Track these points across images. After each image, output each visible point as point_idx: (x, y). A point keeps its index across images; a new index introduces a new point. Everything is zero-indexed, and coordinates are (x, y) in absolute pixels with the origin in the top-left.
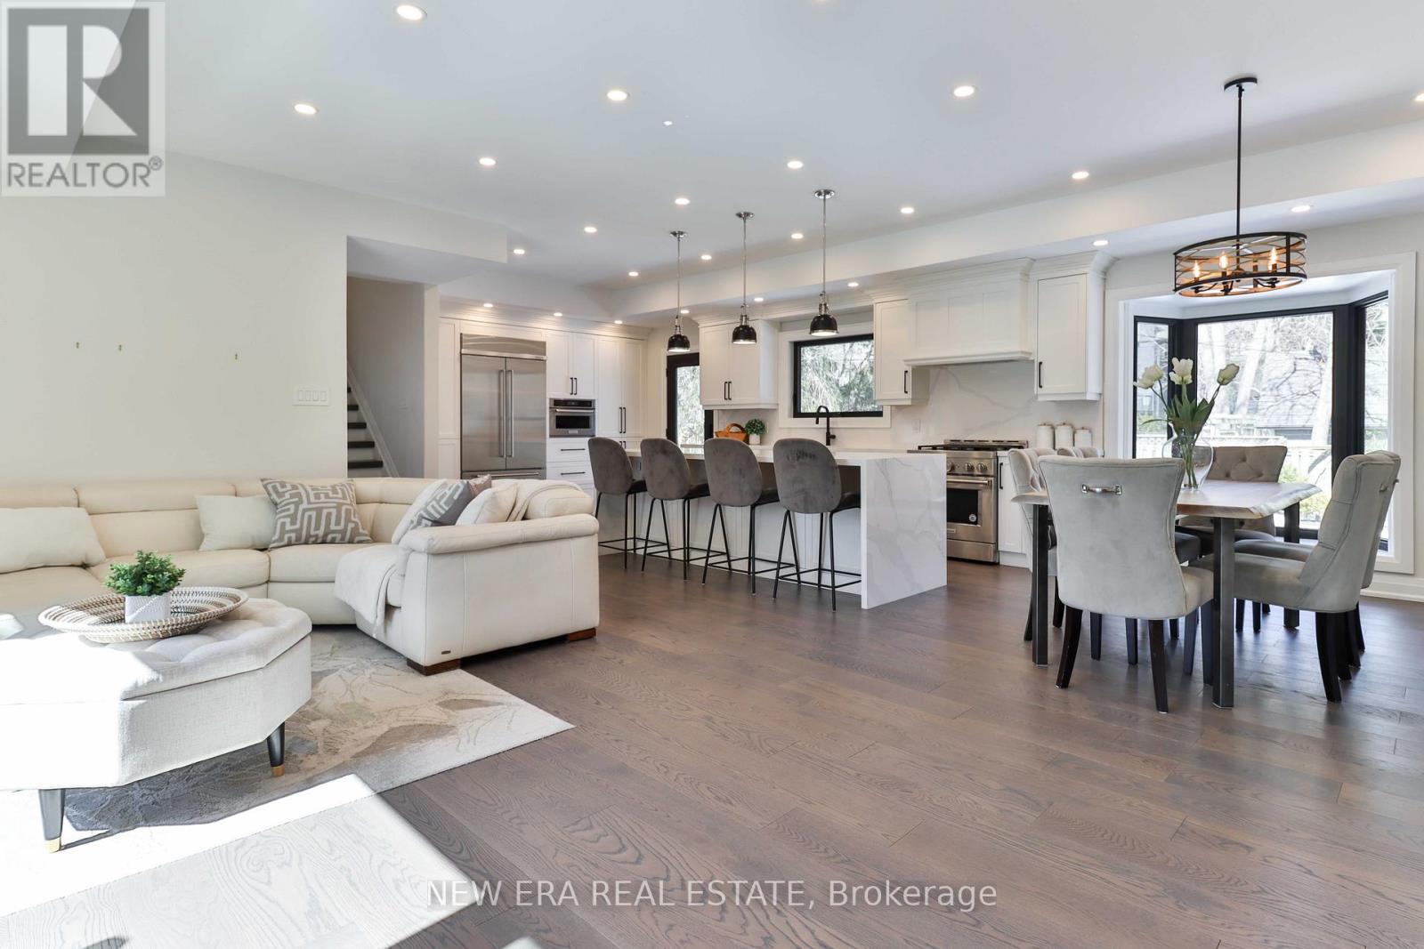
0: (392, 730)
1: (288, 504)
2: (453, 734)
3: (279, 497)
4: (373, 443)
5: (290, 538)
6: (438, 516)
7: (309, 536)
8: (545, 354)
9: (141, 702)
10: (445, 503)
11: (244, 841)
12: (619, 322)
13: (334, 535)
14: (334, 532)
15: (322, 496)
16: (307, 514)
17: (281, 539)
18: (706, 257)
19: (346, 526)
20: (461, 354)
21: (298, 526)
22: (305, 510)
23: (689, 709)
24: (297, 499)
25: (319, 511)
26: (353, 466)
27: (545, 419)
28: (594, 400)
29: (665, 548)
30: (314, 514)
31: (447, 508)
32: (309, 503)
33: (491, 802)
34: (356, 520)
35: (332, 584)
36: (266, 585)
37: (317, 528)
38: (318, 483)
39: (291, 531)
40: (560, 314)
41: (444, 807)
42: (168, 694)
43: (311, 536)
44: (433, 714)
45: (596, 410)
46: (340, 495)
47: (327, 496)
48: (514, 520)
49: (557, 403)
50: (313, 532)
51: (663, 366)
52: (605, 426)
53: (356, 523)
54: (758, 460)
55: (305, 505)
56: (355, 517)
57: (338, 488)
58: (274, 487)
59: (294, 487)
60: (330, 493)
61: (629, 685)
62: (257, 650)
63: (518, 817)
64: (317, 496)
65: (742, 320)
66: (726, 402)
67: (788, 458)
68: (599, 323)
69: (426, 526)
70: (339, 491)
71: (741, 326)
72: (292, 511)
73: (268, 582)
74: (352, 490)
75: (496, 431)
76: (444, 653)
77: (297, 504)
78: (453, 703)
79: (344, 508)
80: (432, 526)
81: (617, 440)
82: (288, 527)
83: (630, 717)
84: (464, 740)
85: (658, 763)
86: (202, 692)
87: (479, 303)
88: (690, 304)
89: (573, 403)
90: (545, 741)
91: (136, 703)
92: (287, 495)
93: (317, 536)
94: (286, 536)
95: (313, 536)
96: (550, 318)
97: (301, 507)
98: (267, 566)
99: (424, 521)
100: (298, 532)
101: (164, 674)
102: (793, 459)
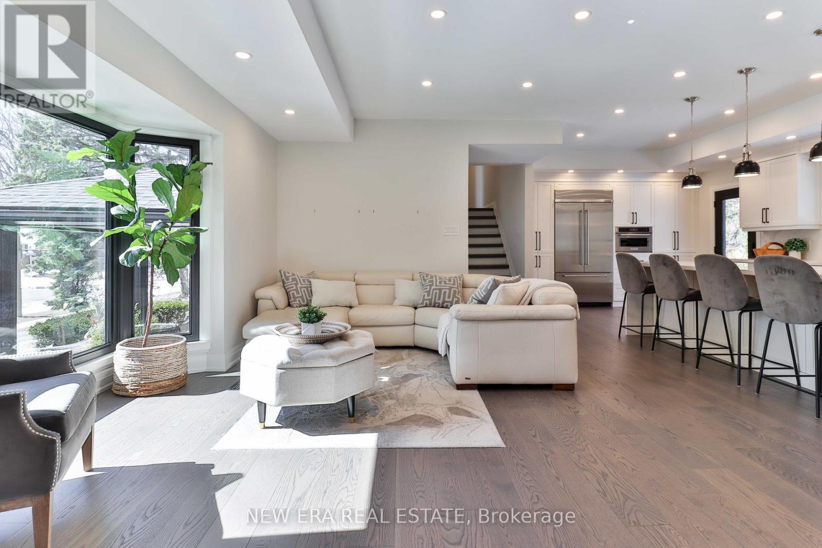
0: (415, 415)
1: (427, 285)
2: (438, 428)
3: (425, 282)
4: (506, 255)
5: (426, 303)
6: (480, 298)
7: (435, 303)
8: (612, 198)
9: (284, 371)
10: (484, 291)
11: (313, 450)
12: (672, 171)
13: (447, 304)
14: (447, 302)
15: (443, 282)
16: (435, 291)
17: (422, 303)
18: (730, 112)
19: (453, 299)
20: (555, 202)
21: (430, 297)
22: (434, 289)
23: (595, 462)
24: (431, 283)
25: (440, 290)
26: (471, 267)
27: (612, 240)
28: (651, 227)
29: (680, 336)
30: (438, 291)
31: (485, 294)
32: (436, 286)
33: (420, 475)
34: (459, 297)
35: (436, 329)
36: (412, 326)
37: (439, 299)
38: (443, 275)
39: (427, 300)
40: (622, 171)
41: (397, 469)
42: (294, 370)
43: (436, 303)
44: (439, 412)
45: (653, 234)
46: (452, 283)
47: (445, 283)
48: (523, 305)
49: (622, 230)
50: (437, 301)
51: (712, 199)
52: (661, 245)
53: (458, 298)
54: (743, 273)
55: (434, 287)
56: (458, 295)
57: (452, 279)
58: (423, 277)
59: (432, 277)
60: (447, 281)
61: (566, 430)
62: (334, 357)
63: (423, 492)
64: (440, 283)
65: (744, 157)
66: (763, 225)
67: (767, 273)
68: (654, 173)
69: (475, 303)
70: (452, 280)
71: (744, 162)
72: (428, 290)
73: (414, 324)
74: (460, 280)
75: (578, 249)
76: (466, 378)
77: (431, 286)
78: (455, 410)
79: (453, 289)
80: (477, 303)
81: (671, 255)
82: (426, 298)
83: (547, 453)
84: (440, 433)
85: (535, 493)
86: (309, 372)
87: (565, 171)
88: (725, 150)
89: (634, 230)
90: (481, 449)
91: (282, 371)
92: (427, 281)
93: (439, 303)
94: (425, 302)
95: (437, 303)
96: (616, 175)
97: (433, 287)
98: (413, 317)
99: (474, 300)
100: (430, 300)
101: (293, 361)
102: (772, 273)
